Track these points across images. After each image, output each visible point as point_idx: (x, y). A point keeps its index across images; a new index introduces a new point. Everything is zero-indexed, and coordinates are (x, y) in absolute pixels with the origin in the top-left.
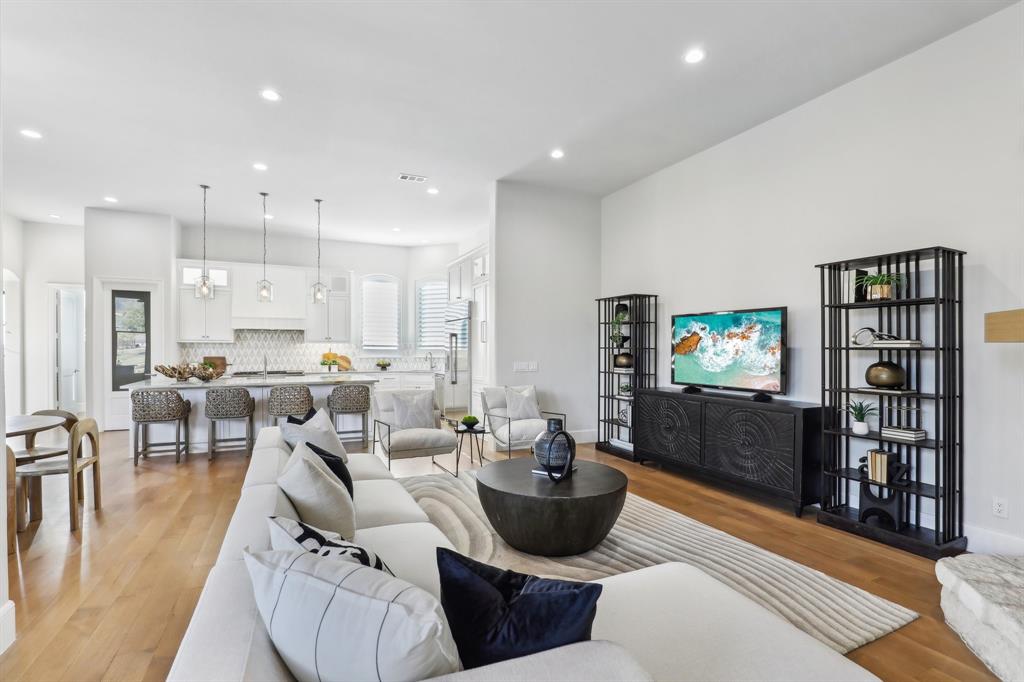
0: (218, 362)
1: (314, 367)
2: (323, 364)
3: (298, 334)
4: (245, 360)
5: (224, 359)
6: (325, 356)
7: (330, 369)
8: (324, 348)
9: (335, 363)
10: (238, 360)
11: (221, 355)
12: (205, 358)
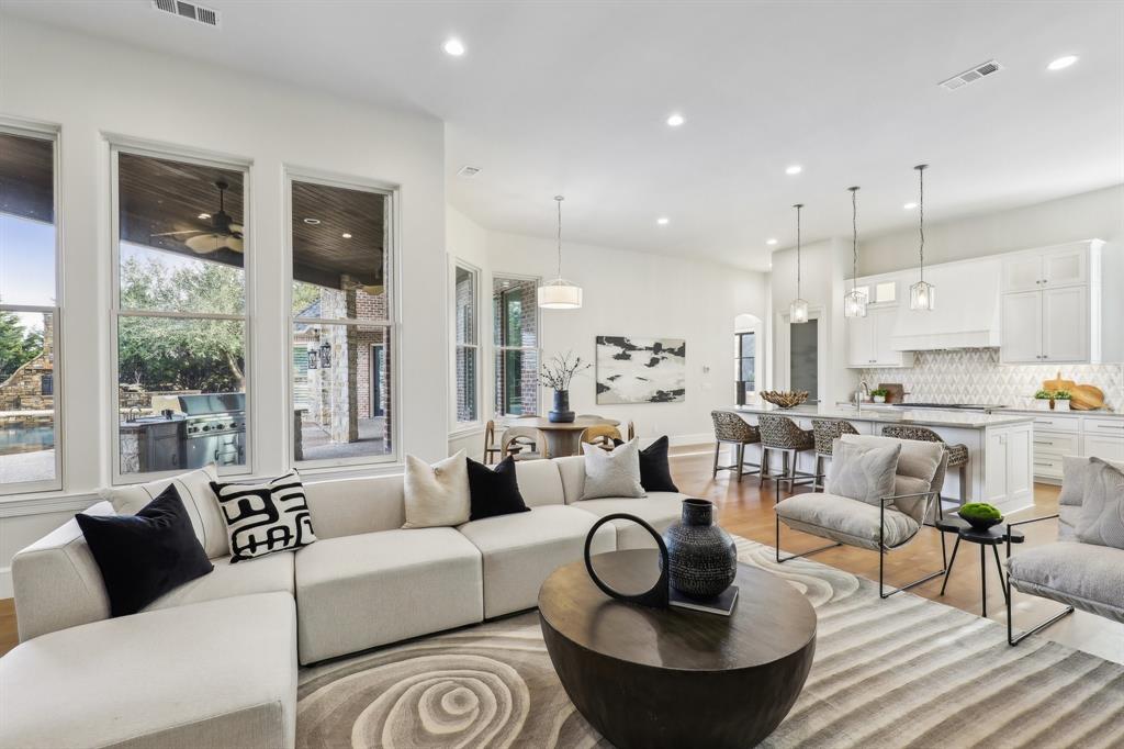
0: (894, 391)
1: (1028, 402)
2: (1039, 397)
3: (991, 354)
4: (926, 389)
5: (900, 386)
6: (1047, 384)
7: (1052, 406)
8: (1049, 373)
9: (1062, 396)
10: (917, 388)
11: (898, 382)
12: (881, 385)
